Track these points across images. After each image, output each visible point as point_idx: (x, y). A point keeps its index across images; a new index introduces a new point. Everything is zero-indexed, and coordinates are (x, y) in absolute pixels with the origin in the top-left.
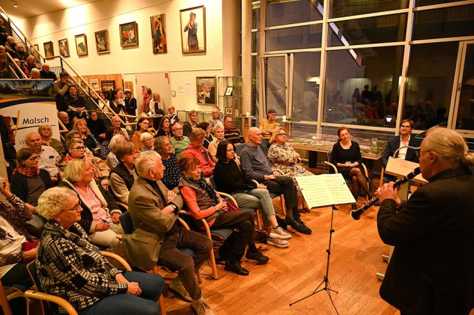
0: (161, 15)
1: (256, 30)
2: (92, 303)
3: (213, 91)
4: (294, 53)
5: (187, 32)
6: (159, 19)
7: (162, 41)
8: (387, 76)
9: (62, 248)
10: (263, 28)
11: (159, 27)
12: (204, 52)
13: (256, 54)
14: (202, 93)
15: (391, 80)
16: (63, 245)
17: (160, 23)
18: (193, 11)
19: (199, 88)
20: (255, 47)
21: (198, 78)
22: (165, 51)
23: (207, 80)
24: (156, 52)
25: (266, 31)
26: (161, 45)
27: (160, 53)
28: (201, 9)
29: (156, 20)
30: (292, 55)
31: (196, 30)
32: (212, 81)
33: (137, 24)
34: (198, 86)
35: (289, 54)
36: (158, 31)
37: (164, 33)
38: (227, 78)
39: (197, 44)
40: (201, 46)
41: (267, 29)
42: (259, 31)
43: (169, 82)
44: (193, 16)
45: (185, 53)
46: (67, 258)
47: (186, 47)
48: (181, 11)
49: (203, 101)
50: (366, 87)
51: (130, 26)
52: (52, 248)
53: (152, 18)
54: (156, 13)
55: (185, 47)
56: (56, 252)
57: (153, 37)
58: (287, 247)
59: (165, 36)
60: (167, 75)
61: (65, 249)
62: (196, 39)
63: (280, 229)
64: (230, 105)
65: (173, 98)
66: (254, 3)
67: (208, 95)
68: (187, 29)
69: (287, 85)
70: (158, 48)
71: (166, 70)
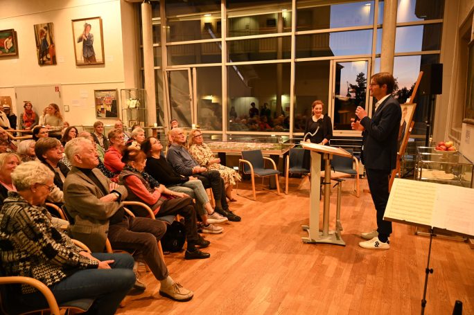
0: (48, 24)
1: (157, 45)
2: (58, 280)
3: (114, 104)
4: (196, 68)
5: (81, 43)
6: (45, 28)
7: (50, 52)
8: (272, 95)
9: (32, 215)
10: (164, 43)
11: (46, 36)
12: (102, 64)
13: (158, 68)
14: (102, 107)
15: (275, 98)
16: (33, 213)
17: (46, 32)
18: (88, 22)
19: (98, 102)
20: (157, 61)
21: (96, 91)
22: (54, 63)
23: (107, 93)
24: (42, 63)
25: (167, 46)
26: (49, 56)
27: (48, 64)
28: (98, 20)
29: (41, 28)
30: (194, 70)
31: (92, 41)
32: (113, 94)
33: (15, 33)
34: (96, 99)
35: (192, 69)
36: (45, 41)
37: (52, 43)
38: (130, 91)
39: (93, 55)
40: (98, 58)
41: (168, 44)
42: (160, 46)
43: (60, 96)
44: (87, 27)
45: (79, 65)
46: (38, 225)
47: (81, 59)
48: (74, 21)
49: (104, 115)
50: (253, 104)
51: (6, 34)
52: (21, 215)
53: (36, 27)
54: (41, 21)
55: (79, 59)
56: (26, 218)
57: (38, 47)
58: (221, 233)
59: (54, 47)
60: (57, 89)
61: (36, 217)
62: (92, 51)
63: (216, 215)
64: (134, 118)
65: (66, 113)
66: (154, 19)
67: (109, 109)
68: (80, 40)
69: (191, 97)
70: (45, 59)
71: (57, 82)
